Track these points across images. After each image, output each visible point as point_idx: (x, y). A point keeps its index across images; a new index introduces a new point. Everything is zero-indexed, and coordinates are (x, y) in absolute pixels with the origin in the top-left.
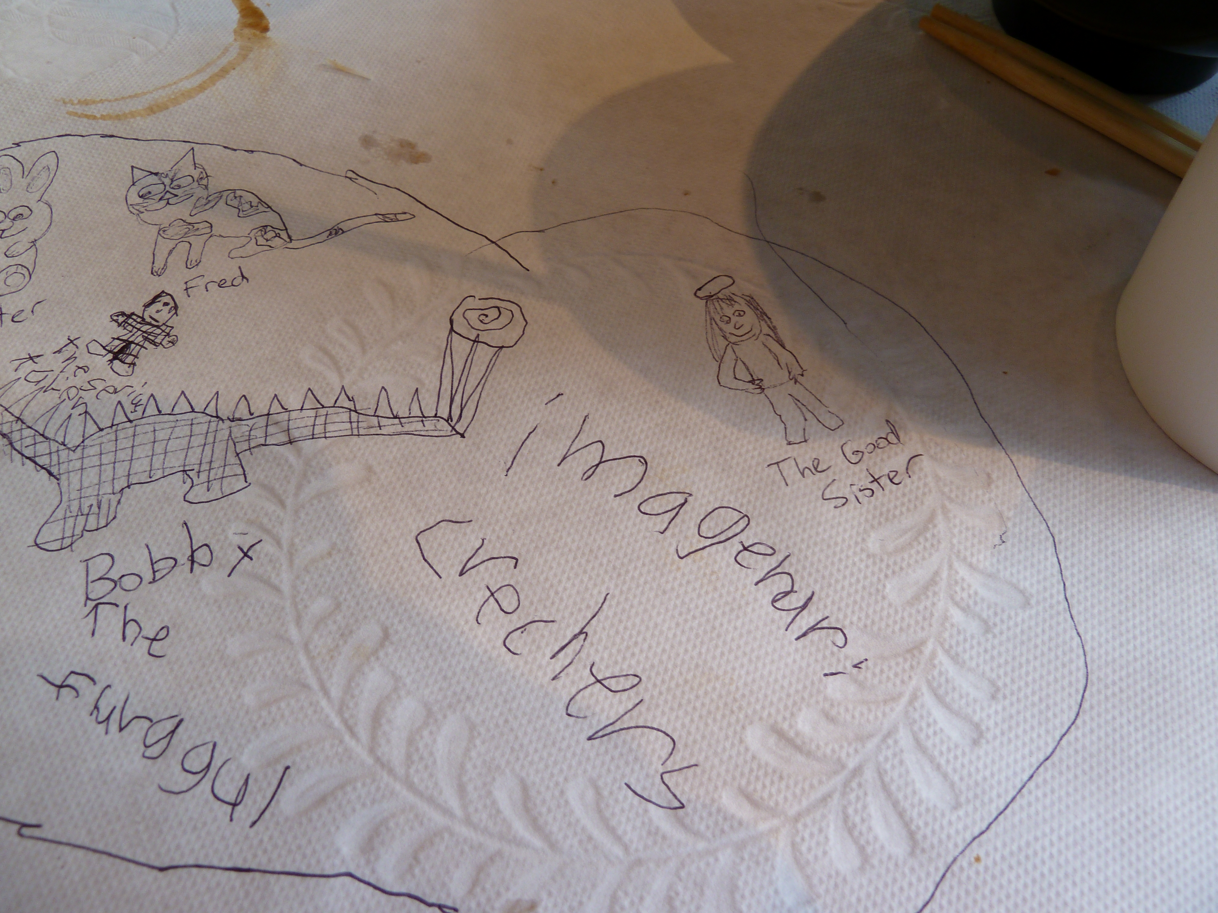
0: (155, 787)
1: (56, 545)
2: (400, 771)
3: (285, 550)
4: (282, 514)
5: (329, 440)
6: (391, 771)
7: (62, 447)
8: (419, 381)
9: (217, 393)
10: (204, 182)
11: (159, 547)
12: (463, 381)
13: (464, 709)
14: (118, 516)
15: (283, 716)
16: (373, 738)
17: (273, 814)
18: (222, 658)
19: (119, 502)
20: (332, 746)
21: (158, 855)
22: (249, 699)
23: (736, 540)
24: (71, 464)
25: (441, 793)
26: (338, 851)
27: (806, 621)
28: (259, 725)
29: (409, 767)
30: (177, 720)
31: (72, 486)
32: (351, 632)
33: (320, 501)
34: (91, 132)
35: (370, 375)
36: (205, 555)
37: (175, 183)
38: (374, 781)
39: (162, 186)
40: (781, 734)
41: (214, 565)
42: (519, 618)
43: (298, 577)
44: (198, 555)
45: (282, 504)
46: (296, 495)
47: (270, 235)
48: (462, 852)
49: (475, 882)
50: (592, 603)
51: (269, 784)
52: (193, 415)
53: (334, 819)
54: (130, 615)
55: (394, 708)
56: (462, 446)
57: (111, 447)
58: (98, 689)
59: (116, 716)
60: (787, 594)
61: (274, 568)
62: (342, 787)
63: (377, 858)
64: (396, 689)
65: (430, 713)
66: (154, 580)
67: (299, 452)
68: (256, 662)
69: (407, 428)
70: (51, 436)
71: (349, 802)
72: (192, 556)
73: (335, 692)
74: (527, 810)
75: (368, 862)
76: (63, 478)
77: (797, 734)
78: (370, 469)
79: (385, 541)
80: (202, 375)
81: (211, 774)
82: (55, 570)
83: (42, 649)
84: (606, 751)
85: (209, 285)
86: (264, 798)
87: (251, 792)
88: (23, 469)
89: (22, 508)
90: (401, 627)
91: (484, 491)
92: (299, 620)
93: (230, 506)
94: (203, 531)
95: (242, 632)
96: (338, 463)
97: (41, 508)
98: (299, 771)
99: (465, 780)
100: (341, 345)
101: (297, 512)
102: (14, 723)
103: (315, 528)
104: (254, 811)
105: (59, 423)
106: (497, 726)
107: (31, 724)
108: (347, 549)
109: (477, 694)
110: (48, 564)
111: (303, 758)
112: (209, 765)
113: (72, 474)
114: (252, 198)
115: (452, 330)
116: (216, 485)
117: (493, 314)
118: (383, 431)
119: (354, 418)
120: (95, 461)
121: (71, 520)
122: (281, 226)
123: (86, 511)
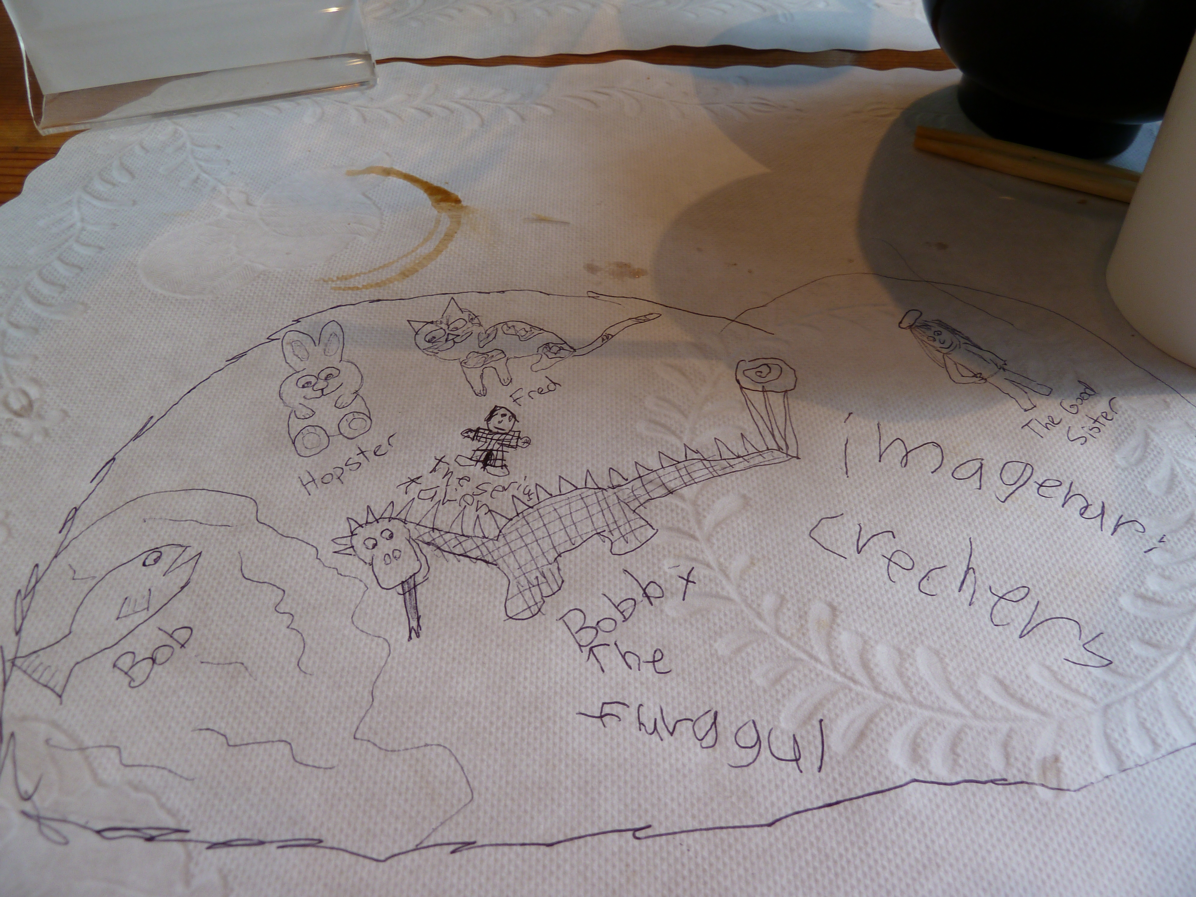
0: (726, 767)
1: (527, 614)
2: (906, 696)
3: (717, 570)
4: (698, 545)
5: (700, 484)
6: (899, 699)
7: (485, 540)
8: (740, 427)
9: (588, 471)
10: (476, 321)
11: (615, 594)
12: (772, 420)
13: (922, 642)
14: (565, 579)
15: (794, 685)
16: (872, 679)
17: (831, 758)
18: (718, 659)
19: (559, 569)
20: (845, 695)
21: (760, 815)
22: (760, 682)
23: (1031, 481)
24: (501, 550)
25: (945, 703)
26: (897, 767)
27: (1110, 522)
28: (780, 697)
29: (911, 692)
30: (712, 713)
31: (511, 567)
32: (806, 613)
33: (722, 529)
34: (359, 300)
35: (701, 432)
36: (655, 589)
37: (451, 327)
38: (892, 709)
39: (442, 331)
40: (1143, 597)
41: (667, 594)
42: (919, 571)
43: (739, 586)
44: (650, 591)
45: (693, 537)
46: (700, 528)
47: (555, 349)
48: (986, 739)
49: (1007, 756)
50: (963, 547)
51: (814, 736)
52: (579, 492)
53: (880, 745)
54: (624, 649)
55: (874, 655)
56: (803, 464)
57: (525, 530)
58: (633, 709)
59: (660, 724)
60: (1086, 508)
61: (716, 584)
62: (871, 720)
63: (928, 762)
64: (865, 642)
65: (900, 652)
66: (626, 619)
67: (682, 498)
68: (748, 654)
69: (752, 462)
70: (471, 534)
71: (883, 730)
72: (645, 593)
73: (823, 657)
74: (1012, 696)
75: (923, 767)
76: (500, 562)
77: (1154, 594)
78: (744, 497)
79: (789, 544)
80: (567, 460)
81: (765, 744)
82: (540, 631)
83: (568, 693)
84: (1037, 642)
85: (531, 394)
86: (816, 748)
87: (804, 748)
88: (460, 565)
89: (479, 594)
90: (840, 600)
91: (839, 491)
92: (759, 616)
93: (653, 549)
94: (643, 572)
95: (721, 637)
96: (718, 498)
97: (496, 590)
98: (831, 720)
99: (956, 688)
100: (665, 415)
101: (708, 540)
102: (580, 755)
103: (730, 548)
104: (814, 760)
105: (472, 524)
106: (953, 646)
107: (595, 751)
108: (764, 557)
109: (925, 629)
110: (530, 629)
111: (829, 710)
112: (758, 738)
113: (506, 558)
114: (523, 326)
115: (742, 388)
116: (630, 537)
117: (765, 370)
118: (737, 468)
119: (708, 465)
120: (520, 543)
121: (527, 593)
122: (560, 341)
123: (535, 582)
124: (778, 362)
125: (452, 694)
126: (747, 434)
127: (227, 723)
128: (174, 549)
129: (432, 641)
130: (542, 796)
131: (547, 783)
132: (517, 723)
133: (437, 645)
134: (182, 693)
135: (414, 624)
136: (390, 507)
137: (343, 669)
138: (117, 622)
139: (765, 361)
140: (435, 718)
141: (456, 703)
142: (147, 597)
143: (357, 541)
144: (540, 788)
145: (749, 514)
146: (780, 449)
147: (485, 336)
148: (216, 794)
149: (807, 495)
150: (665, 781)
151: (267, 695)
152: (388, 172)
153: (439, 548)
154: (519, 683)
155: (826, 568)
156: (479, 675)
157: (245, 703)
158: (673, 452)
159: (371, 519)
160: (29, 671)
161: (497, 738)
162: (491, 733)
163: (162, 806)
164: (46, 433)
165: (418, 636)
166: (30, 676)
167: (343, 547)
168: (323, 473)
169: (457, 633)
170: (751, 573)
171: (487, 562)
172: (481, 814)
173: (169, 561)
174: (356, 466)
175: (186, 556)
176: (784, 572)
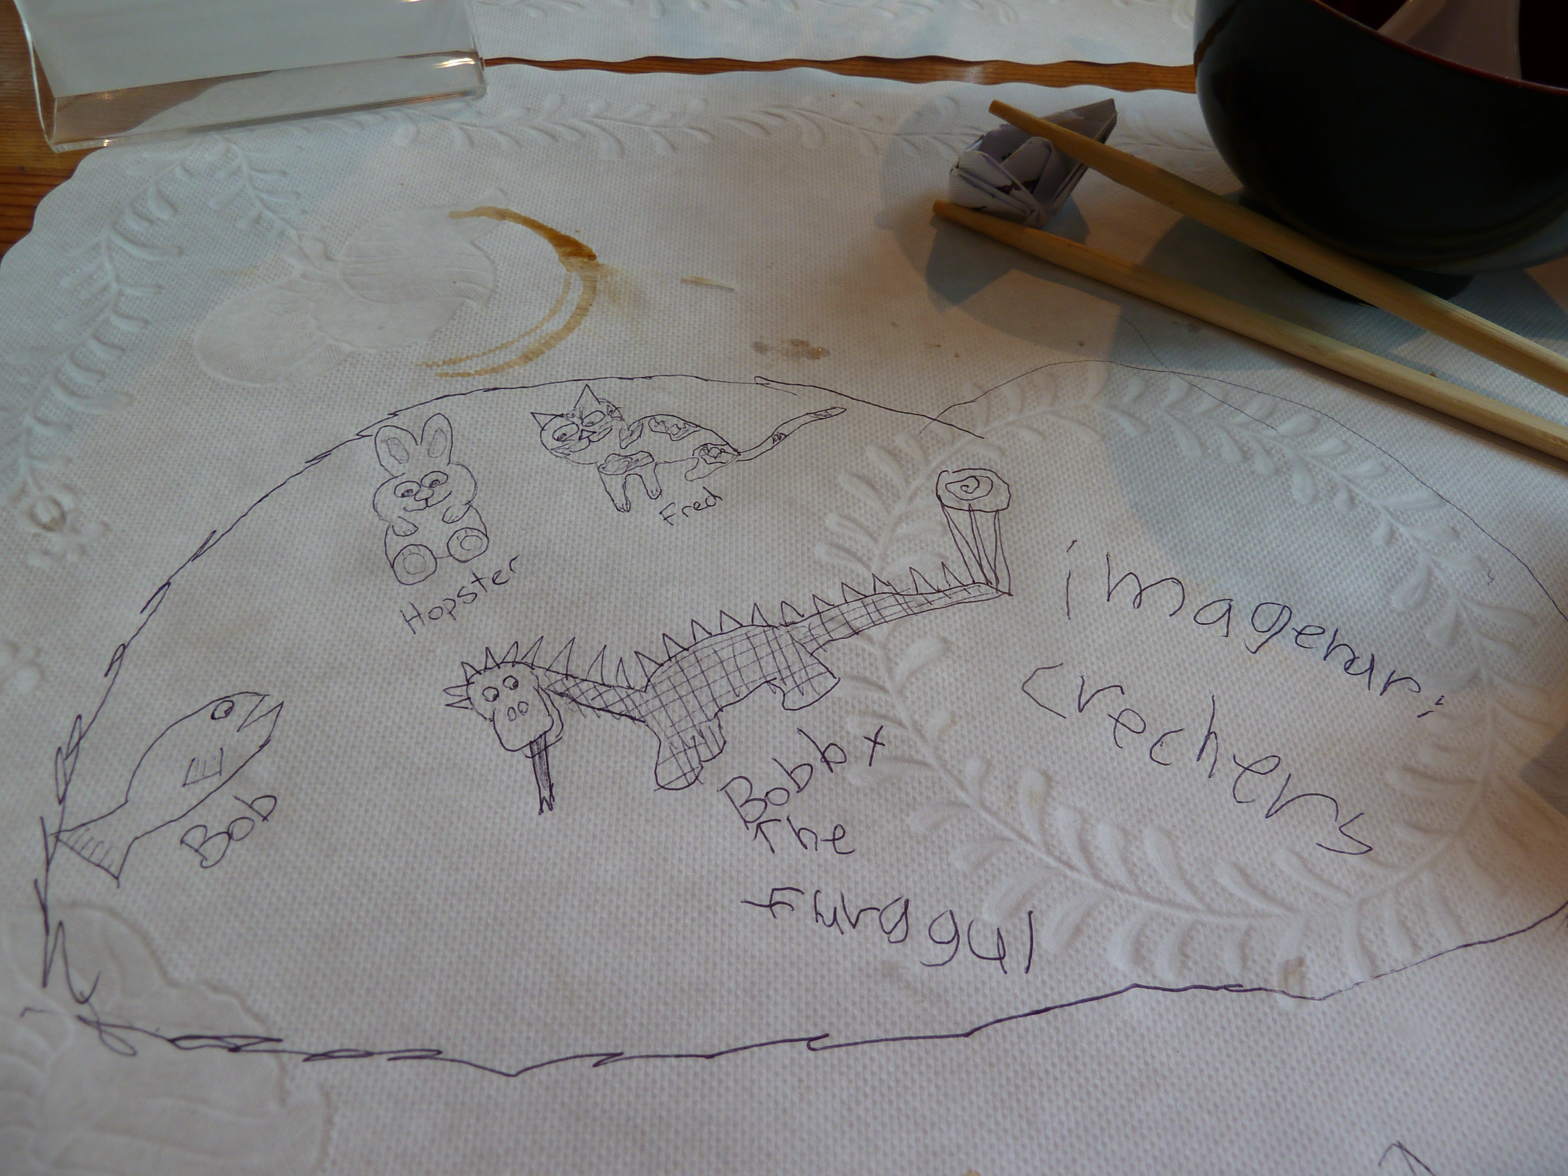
0: (919, 965)
1: (682, 783)
2: (1131, 886)
3: (911, 729)
4: (889, 699)
6: (1122, 889)
7: (630, 691)
8: (940, 555)
9: (755, 604)
10: (616, 414)
11: (788, 758)
12: (980, 547)
13: (1152, 821)
14: (728, 739)
15: (1000, 870)
16: (1092, 866)
17: (1040, 956)
18: (911, 837)
20: (1059, 883)
21: (956, 1023)
22: (960, 864)
23: (1288, 627)
25: (1175, 894)
26: (1116, 970)
27: (1380, 678)
28: (983, 883)
29: (1136, 881)
30: (903, 901)
31: (663, 725)
32: (1016, 782)
33: (917, 679)
34: (471, 388)
35: (893, 560)
36: (836, 753)
37: (586, 421)
38: (1113, 901)
39: (574, 426)
40: (1413, 771)
41: (850, 759)
42: (1152, 735)
43: (937, 748)
44: (830, 755)
45: (882, 689)
46: (891, 677)
47: (715, 452)
48: (1220, 937)
49: (1244, 959)
50: (1205, 706)
51: (1022, 931)
53: (1098, 943)
54: (798, 825)
55: (1094, 836)
56: (1015, 602)
57: (679, 678)
58: (809, 897)
59: (840, 915)
60: (1353, 661)
61: (910, 747)
62: (1088, 914)
63: (1152, 964)
64: (1085, 820)
65: (1125, 833)
66: (800, 790)
67: (870, 640)
68: (946, 831)
69: (955, 599)
70: (613, 683)
71: (1102, 925)
72: (824, 757)
73: (1035, 837)
74: (1255, 888)
75: (1145, 970)
76: (649, 718)
77: (1426, 767)
78: (944, 640)
79: (997, 699)
80: (730, 592)
81: (963, 938)
82: (697, 805)
83: (731, 878)
84: (1286, 822)
85: (686, 510)
86: (1023, 944)
87: (1009, 944)
88: (601, 722)
89: (623, 757)
90: (1057, 768)
91: (1058, 636)
92: (961, 785)
93: (833, 703)
94: (822, 733)
95: (914, 809)
96: (913, 641)
97: (644, 752)
98: (1042, 912)
99: (1188, 877)
100: (850, 538)
101: (901, 693)
102: (745, 951)
103: (926, 703)
104: (1021, 959)
105: (614, 669)
106: (1188, 827)
107: (764, 947)
108: (967, 713)
109: (1156, 805)
110: (686, 802)
111: (1040, 900)
112: (957, 931)
113: (655, 713)
114: (675, 421)
115: (943, 505)
116: (807, 688)
117: (972, 483)
118: (936, 605)
119: (901, 600)
120: (672, 695)
121: (682, 755)
122: (720, 442)
123: (691, 744)
124: (989, 474)
125: (594, 879)
126: (948, 563)
127: (322, 910)
128: (249, 697)
129: (568, 814)
130: (701, 999)
131: (706, 984)
132: (670, 913)
133: (574, 820)
134: (265, 875)
135: (546, 794)
136: (514, 649)
137: (461, 848)
138: (183, 790)
139: (972, 473)
140: (573, 907)
141: (597, 889)
142: (218, 758)
143: (475, 692)
144: (698, 990)
145: (950, 662)
146: (988, 583)
147: (628, 433)
148: (312, 996)
149: (1019, 639)
150: (845, 983)
151: (369, 877)
152: (503, 215)
153: (574, 700)
154: (673, 865)
155: (1041, 729)
156: (624, 856)
157: (342, 886)
158: (859, 584)
159: (491, 663)
160: (78, 847)
161: (647, 932)
162: (639, 925)
163: (248, 1010)
164: (83, 550)
165: (551, 809)
166: (79, 853)
167: (457, 699)
168: (431, 607)
169: (598, 804)
170: (952, 733)
171: (633, 719)
172: (629, 1021)
173: (244, 714)
174: (471, 597)
175: (264, 708)
176: (992, 733)
